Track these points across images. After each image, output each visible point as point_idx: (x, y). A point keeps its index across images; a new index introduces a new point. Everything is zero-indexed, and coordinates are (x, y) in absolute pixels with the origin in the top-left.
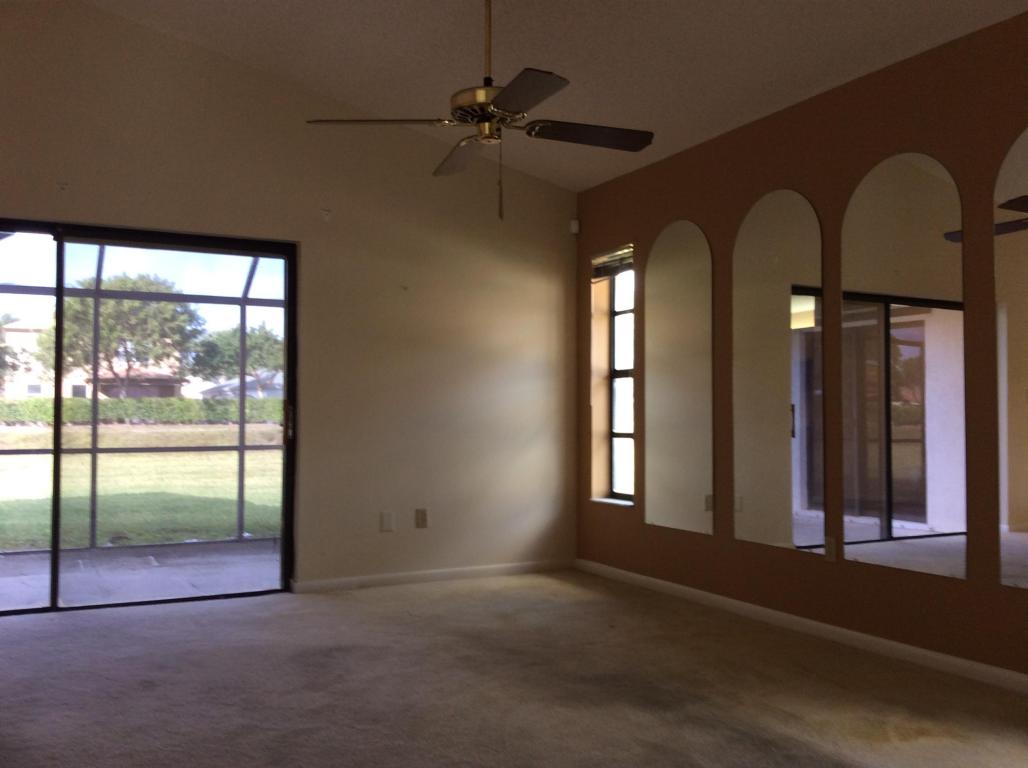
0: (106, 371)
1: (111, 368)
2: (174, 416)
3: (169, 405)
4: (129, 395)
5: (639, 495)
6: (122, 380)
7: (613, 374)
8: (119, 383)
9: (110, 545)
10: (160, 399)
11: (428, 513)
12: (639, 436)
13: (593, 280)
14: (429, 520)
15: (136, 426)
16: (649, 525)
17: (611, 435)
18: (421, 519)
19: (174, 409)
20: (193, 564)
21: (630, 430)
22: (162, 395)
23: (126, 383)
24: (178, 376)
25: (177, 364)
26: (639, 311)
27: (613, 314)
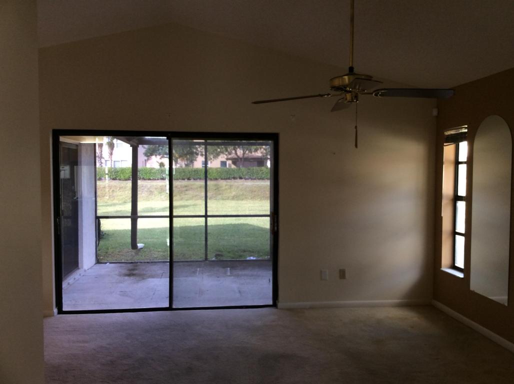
0: (234, 155)
1: (236, 154)
2: (263, 176)
3: (261, 171)
4: (243, 166)
5: (466, 270)
6: (241, 159)
7: (456, 198)
8: (239, 160)
9: (214, 259)
10: (257, 168)
11: (346, 272)
12: (468, 235)
13: (445, 144)
14: (347, 275)
15: (247, 180)
16: (471, 291)
17: (454, 233)
18: (342, 274)
19: (263, 173)
20: (245, 275)
21: (463, 232)
22: (258, 166)
23: (243, 160)
24: (265, 157)
25: (264, 151)
26: (470, 162)
27: (457, 163)
